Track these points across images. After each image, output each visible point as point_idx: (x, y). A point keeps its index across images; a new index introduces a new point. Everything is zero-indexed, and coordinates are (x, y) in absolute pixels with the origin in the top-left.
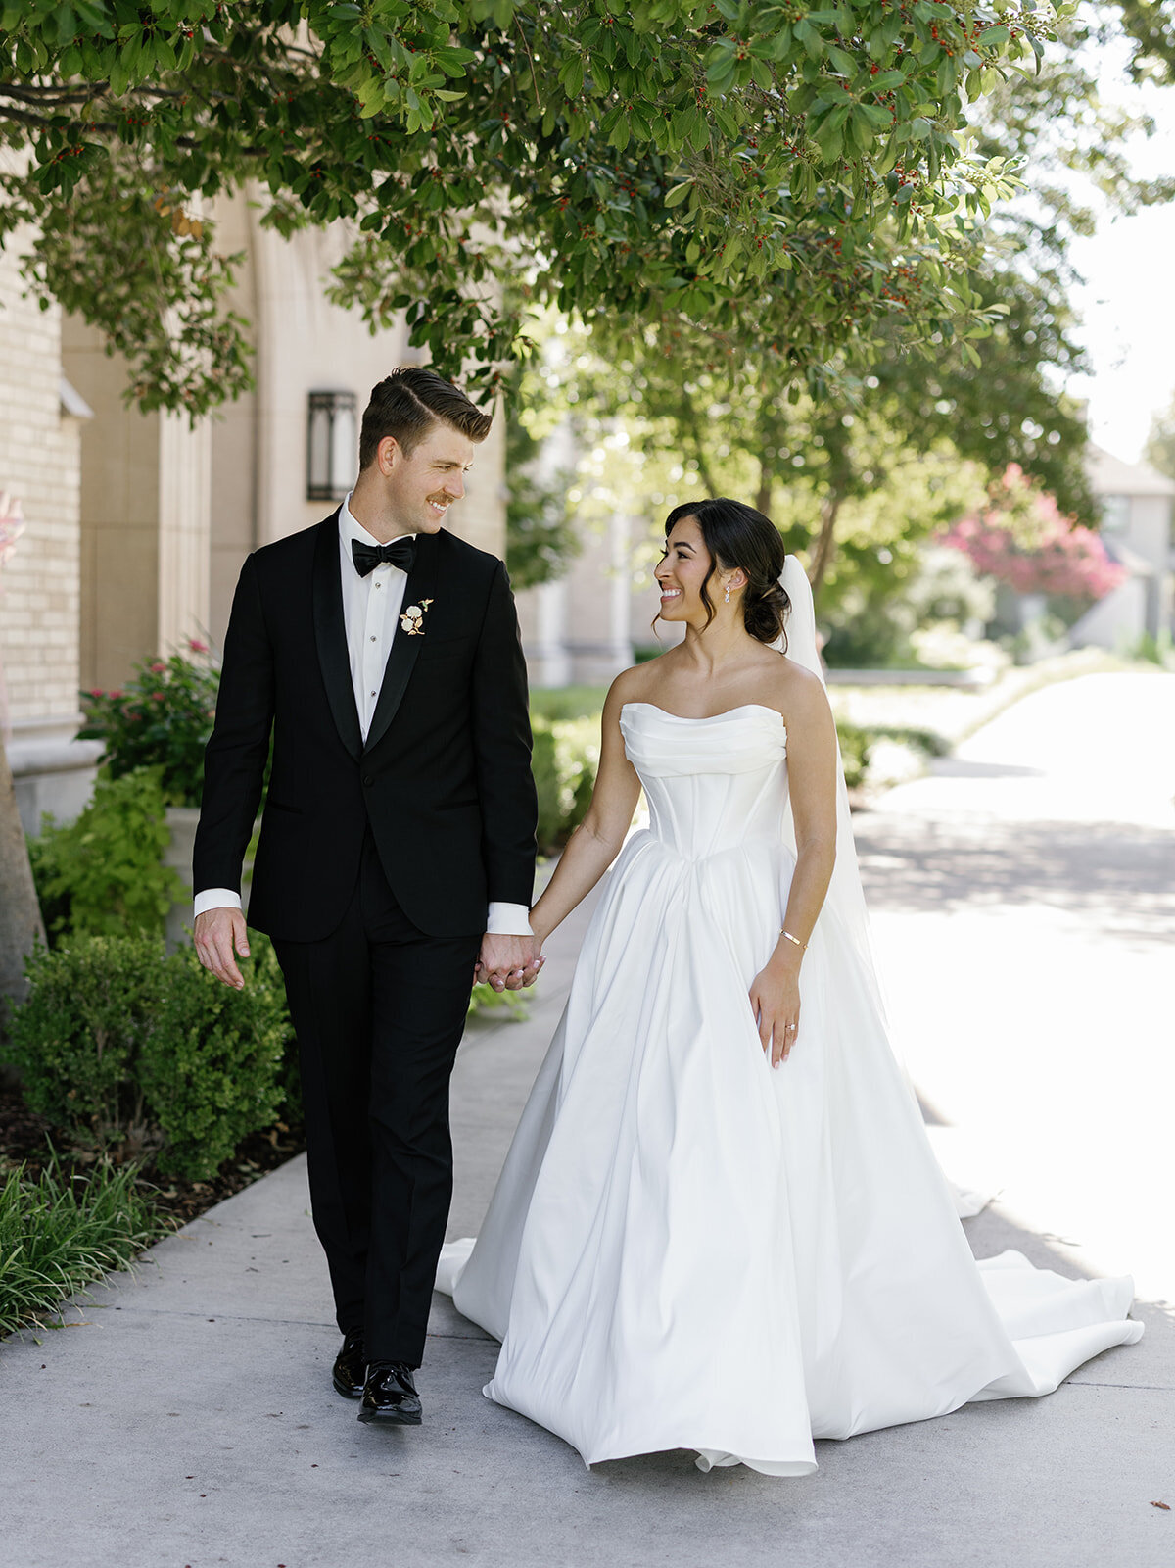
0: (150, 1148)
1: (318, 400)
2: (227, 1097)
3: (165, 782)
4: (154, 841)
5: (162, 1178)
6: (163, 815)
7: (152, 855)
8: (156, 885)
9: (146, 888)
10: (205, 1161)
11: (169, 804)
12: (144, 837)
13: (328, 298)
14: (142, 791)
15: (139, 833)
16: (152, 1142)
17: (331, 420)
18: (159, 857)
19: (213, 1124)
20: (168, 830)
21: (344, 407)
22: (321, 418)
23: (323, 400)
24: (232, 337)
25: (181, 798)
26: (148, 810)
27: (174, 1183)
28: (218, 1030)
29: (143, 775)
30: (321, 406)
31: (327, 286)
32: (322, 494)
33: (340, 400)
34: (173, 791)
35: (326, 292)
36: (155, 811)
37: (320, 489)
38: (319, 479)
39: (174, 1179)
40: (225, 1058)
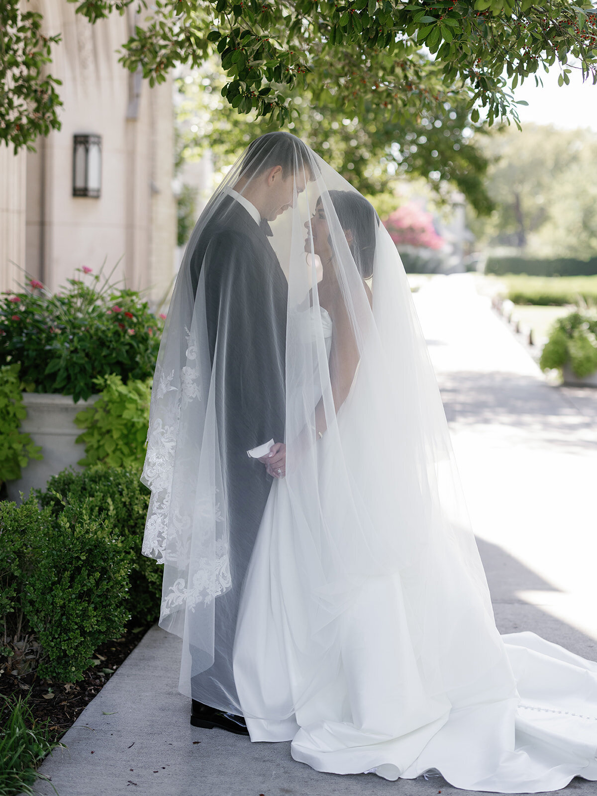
0: (31, 657)
1: (79, 139)
2: (92, 623)
3: (22, 375)
4: (15, 415)
5: (42, 682)
6: (21, 398)
7: (13, 425)
8: (17, 446)
9: (10, 448)
10: (74, 669)
11: (24, 390)
12: (8, 413)
13: (121, 63)
14: (7, 382)
15: (4, 411)
16: (32, 652)
17: (87, 151)
18: (17, 427)
19: (81, 643)
20: (24, 408)
21: (94, 143)
22: (81, 150)
23: (82, 139)
24: (50, 92)
25: (33, 386)
26: (11, 395)
27: (50, 686)
28: (84, 572)
29: (7, 371)
30: (81, 143)
31: (121, 56)
32: (82, 193)
33: (92, 139)
34: (26, 382)
35: (120, 60)
36: (15, 396)
37: (80, 190)
38: (80, 184)
39: (50, 682)
40: (89, 592)
